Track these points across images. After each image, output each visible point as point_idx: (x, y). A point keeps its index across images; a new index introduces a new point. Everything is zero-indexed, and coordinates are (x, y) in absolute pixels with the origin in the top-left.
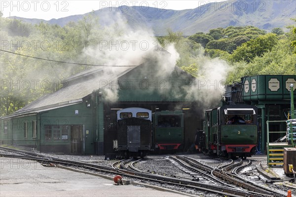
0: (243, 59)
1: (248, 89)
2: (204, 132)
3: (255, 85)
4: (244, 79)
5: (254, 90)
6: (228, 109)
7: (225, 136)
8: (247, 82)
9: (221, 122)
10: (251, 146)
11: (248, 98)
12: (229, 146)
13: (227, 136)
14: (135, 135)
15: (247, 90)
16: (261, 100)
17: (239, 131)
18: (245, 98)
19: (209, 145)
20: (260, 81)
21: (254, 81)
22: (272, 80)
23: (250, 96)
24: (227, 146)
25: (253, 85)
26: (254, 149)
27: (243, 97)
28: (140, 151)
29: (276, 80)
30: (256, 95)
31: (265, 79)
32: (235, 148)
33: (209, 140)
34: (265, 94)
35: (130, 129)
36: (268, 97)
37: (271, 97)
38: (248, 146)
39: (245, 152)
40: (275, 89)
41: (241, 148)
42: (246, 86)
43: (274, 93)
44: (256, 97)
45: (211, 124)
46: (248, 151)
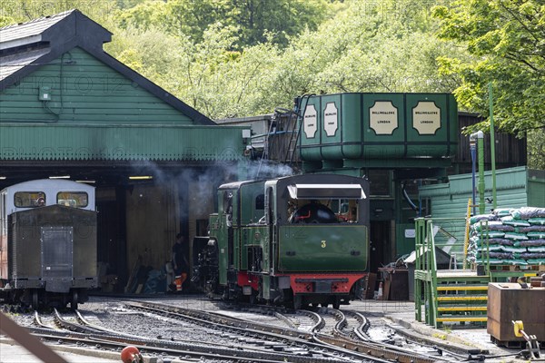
0: (270, 38)
1: (314, 128)
2: (212, 242)
3: (334, 119)
4: (304, 101)
5: (330, 130)
6: (299, 186)
7: (289, 254)
8: (311, 110)
9: (279, 218)
10: (353, 279)
11: (315, 151)
12: (298, 277)
13: (294, 254)
14: (60, 250)
15: (310, 131)
16: (351, 158)
17: (325, 241)
18: (305, 152)
19: (231, 276)
20: (346, 107)
21: (331, 108)
22: (379, 106)
23: (321, 146)
24: (293, 278)
25: (327, 119)
26: (357, 285)
27: (300, 148)
28: (72, 290)
29: (388, 106)
30: (337, 144)
31: (360, 103)
32: (314, 284)
33: (231, 262)
34: (361, 143)
35: (48, 233)
36: (368, 149)
37: (376, 149)
38: (344, 276)
39: (337, 291)
40: (386, 129)
41: (330, 282)
42: (307, 121)
43: (384, 140)
44: (336, 150)
45: (239, 221)
46: (346, 288)
